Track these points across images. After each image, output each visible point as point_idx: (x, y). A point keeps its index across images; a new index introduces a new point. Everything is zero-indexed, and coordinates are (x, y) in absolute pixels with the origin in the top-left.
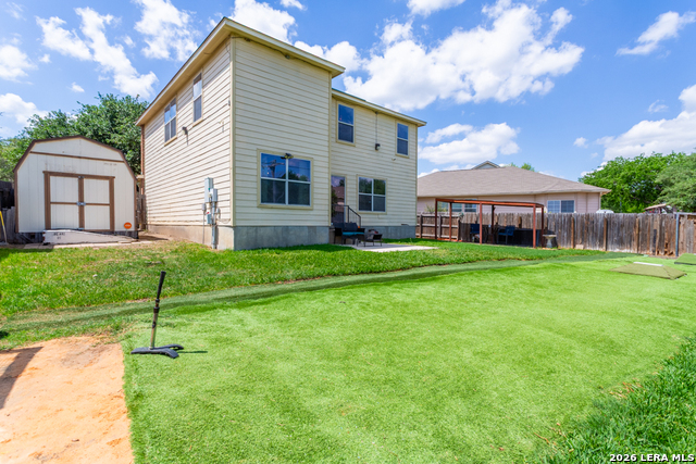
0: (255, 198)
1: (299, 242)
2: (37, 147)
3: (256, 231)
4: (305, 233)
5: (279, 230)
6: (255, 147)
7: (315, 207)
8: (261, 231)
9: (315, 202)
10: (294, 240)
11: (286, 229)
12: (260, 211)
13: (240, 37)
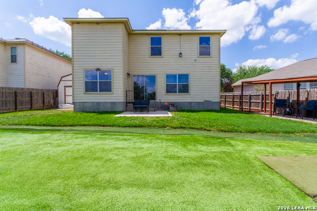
0: (82, 90)
1: (106, 110)
2: (63, 79)
3: (83, 104)
4: (109, 105)
5: (95, 104)
6: (82, 68)
7: (114, 92)
8: (86, 104)
9: (115, 90)
10: (102, 109)
11: (99, 103)
12: (85, 95)
13: (75, 23)
